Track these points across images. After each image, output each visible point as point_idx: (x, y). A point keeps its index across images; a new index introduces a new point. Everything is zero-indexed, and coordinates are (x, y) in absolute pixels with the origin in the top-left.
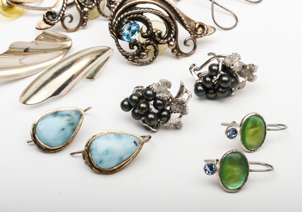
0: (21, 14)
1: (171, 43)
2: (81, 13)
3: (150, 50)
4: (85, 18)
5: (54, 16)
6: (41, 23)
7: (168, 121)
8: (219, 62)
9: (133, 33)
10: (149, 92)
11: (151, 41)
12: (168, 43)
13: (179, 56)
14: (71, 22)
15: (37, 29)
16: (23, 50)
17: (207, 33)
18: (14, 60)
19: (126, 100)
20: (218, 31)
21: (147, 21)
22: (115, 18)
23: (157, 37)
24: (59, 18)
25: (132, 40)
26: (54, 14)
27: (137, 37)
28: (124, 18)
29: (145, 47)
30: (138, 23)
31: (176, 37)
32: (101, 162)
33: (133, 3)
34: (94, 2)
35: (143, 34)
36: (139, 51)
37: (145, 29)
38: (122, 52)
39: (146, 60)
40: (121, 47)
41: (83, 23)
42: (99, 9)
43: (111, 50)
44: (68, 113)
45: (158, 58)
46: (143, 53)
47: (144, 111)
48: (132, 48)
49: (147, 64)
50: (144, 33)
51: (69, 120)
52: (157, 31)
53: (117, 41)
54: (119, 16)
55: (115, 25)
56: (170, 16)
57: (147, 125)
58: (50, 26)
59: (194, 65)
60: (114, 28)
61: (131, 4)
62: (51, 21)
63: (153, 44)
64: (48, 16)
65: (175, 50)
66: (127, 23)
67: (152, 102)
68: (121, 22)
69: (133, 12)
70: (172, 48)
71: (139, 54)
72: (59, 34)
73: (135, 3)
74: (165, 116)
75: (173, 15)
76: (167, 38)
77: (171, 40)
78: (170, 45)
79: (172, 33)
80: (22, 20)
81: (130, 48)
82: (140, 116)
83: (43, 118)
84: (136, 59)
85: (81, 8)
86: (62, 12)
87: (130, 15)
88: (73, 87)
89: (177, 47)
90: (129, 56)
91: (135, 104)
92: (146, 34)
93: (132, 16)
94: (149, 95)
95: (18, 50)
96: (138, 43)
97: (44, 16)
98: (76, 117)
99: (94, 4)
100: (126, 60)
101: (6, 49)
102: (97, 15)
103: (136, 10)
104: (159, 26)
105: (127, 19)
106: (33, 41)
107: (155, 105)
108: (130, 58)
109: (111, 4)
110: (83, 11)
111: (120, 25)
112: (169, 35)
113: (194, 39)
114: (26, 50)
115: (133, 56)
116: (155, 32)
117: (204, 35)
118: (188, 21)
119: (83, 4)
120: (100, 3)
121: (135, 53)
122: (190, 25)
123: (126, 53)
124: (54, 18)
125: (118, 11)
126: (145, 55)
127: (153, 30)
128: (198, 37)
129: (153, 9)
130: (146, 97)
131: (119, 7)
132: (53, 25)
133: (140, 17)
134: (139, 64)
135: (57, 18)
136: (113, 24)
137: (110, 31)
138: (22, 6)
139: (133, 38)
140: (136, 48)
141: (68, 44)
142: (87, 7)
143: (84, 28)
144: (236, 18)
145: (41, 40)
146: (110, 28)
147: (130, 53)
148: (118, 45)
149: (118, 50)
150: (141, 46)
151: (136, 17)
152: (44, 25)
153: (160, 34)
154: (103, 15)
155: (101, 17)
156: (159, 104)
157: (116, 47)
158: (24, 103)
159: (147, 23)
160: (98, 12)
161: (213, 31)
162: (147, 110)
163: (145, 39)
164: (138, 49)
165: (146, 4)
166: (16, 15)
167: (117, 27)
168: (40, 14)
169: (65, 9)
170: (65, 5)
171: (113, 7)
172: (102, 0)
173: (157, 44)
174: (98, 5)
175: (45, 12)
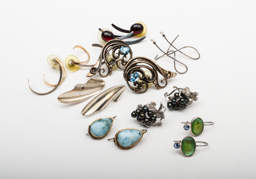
0: (78, 69)
1: (155, 82)
2: (108, 68)
3: (144, 86)
4: (111, 70)
6: (89, 74)
7: (155, 122)
8: (179, 92)
9: (136, 78)
10: (145, 108)
11: (145, 81)
12: (153, 82)
13: (159, 88)
14: (103, 72)
15: (87, 76)
16: (81, 88)
17: (172, 76)
18: (77, 93)
19: (134, 112)
20: (178, 74)
22: (127, 71)
23: (147, 79)
24: (98, 71)
25: (135, 82)
26: (95, 69)
27: (137, 80)
28: (131, 70)
29: (142, 84)
30: (138, 73)
31: (157, 79)
32: (123, 144)
34: (115, 62)
37: (141, 75)
38: (130, 87)
39: (142, 91)
40: (130, 85)
41: (110, 73)
42: (117, 65)
43: (125, 86)
44: (106, 120)
45: (148, 89)
46: (141, 88)
47: (143, 118)
49: (143, 93)
50: (141, 78)
51: (106, 123)
52: (147, 77)
53: (128, 82)
54: (128, 69)
56: (154, 69)
57: (145, 124)
58: (94, 75)
59: (167, 93)
60: (126, 76)
61: (134, 63)
63: (146, 83)
64: (92, 70)
65: (157, 86)
66: (132, 73)
67: (147, 113)
68: (130, 72)
70: (155, 84)
71: (139, 88)
72: (98, 79)
73: (136, 63)
74: (153, 120)
75: (155, 68)
76: (152, 79)
77: (155, 80)
78: (154, 83)
79: (155, 77)
80: (79, 71)
81: (134, 85)
82: (141, 120)
83: (94, 123)
84: (138, 91)
85: (109, 65)
86: (99, 68)
87: (134, 69)
88: (107, 106)
89: (158, 84)
90: (134, 89)
91: (138, 114)
92: (142, 78)
93: (135, 69)
94: (145, 110)
95: (79, 88)
96: (138, 83)
97: (90, 70)
98: (110, 122)
99: (115, 63)
100: (132, 91)
101: (73, 88)
102: (116, 68)
103: (137, 66)
104: (148, 74)
106: (86, 83)
107: (149, 115)
109: (124, 63)
111: (129, 74)
112: (153, 78)
113: (166, 79)
114: (83, 88)
115: (136, 89)
116: (146, 77)
117: (171, 77)
118: (163, 71)
119: (110, 63)
120: (118, 62)
122: (163, 73)
123: (132, 88)
124: (95, 71)
125: (128, 67)
126: (142, 89)
127: (145, 76)
128: (168, 79)
129: (145, 66)
130: (144, 111)
131: (128, 65)
132: (95, 74)
133: (139, 70)
134: (139, 93)
135: (97, 71)
136: (125, 74)
137: (124, 77)
138: (79, 65)
139: (136, 80)
140: (137, 85)
141: (103, 84)
142: (112, 65)
143: (110, 75)
144: (187, 68)
145: (90, 83)
146: (124, 76)
148: (128, 84)
149: (128, 87)
151: (137, 70)
152: (91, 75)
153: (149, 78)
154: (120, 68)
155: (118, 69)
156: (150, 114)
157: (127, 85)
158: (84, 115)
159: (142, 72)
160: (117, 67)
161: (175, 75)
162: (144, 117)
163: (142, 81)
164: (138, 85)
165: (142, 63)
166: (76, 70)
167: (128, 75)
168: (88, 69)
169: (101, 66)
170: (100, 64)
171: (124, 64)
172: (119, 61)
173: (148, 83)
174: (117, 63)
175: (91, 68)
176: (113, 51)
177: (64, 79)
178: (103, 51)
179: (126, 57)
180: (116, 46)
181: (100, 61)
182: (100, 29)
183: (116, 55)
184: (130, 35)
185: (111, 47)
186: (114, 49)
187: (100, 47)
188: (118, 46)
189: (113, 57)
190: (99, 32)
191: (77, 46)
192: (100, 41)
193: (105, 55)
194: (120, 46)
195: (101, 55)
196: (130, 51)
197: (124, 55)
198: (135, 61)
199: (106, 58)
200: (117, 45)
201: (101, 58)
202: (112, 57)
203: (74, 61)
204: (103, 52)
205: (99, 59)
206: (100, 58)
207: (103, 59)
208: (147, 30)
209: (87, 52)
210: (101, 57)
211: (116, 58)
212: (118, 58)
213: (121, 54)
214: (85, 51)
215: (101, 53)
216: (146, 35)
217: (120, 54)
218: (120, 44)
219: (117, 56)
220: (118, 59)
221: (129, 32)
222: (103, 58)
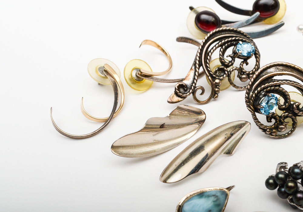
0: (150, 87)
2: (212, 84)
3: (289, 122)
4: (217, 89)
5: (186, 89)
6: (173, 97)
9: (271, 106)
10: (297, 170)
11: (289, 113)
14: (202, 94)
15: (169, 102)
16: (159, 126)
18: (149, 137)
19: (271, 177)
21: (285, 93)
22: (252, 91)
23: (295, 110)
24: (191, 91)
25: (271, 114)
26: (186, 87)
27: (275, 110)
28: (261, 91)
29: (284, 120)
30: (277, 95)
33: (270, 75)
34: (225, 73)
35: (280, 106)
36: (277, 124)
37: (282, 101)
38: (260, 126)
39: (284, 133)
40: (258, 120)
41: (214, 95)
42: (230, 80)
43: (249, 123)
44: (214, 193)
45: (297, 130)
46: (281, 126)
47: (292, 190)
48: (269, 121)
49: (285, 136)
50: (282, 106)
51: (214, 202)
52: (295, 103)
53: (254, 115)
54: (256, 88)
55: (252, 98)
57: (295, 204)
58: (182, 99)
60: (251, 101)
61: (268, 76)
62: (183, 94)
63: (292, 116)
64: (180, 89)
66: (265, 95)
67: (300, 181)
68: (258, 95)
69: (270, 85)
71: (277, 127)
72: (191, 107)
73: (273, 75)
80: (151, 93)
81: (268, 121)
82: (286, 195)
83: (188, 199)
84: (275, 132)
85: (212, 80)
86: (194, 85)
87: (268, 87)
88: (212, 163)
90: (267, 130)
91: (281, 183)
92: (284, 106)
93: (269, 88)
94: (297, 174)
96: (276, 116)
97: (176, 89)
98: (222, 198)
99: (225, 76)
100: (264, 133)
101: (142, 126)
102: (228, 86)
103: (273, 82)
105: (264, 92)
106: (167, 116)
108: (268, 131)
109: (242, 75)
110: (214, 83)
111: (257, 98)
114: (162, 126)
115: (271, 129)
116: (293, 104)
119: (214, 76)
120: (231, 74)
121: (273, 126)
123: (263, 126)
124: (186, 91)
125: (255, 84)
126: (284, 128)
127: (290, 102)
129: (291, 81)
130: (294, 175)
131: (255, 80)
132: (184, 98)
133: (278, 89)
134: (277, 138)
135: (188, 90)
136: (250, 97)
137: (247, 104)
138: (152, 79)
139: (271, 111)
140: (273, 121)
141: (202, 117)
142: (219, 79)
143: (215, 100)
145: (175, 115)
146: (246, 102)
147: (268, 127)
148: (255, 119)
149: (255, 124)
150: (279, 119)
151: (273, 89)
152: (176, 99)
153: (298, 106)
154: (234, 86)
155: (232, 87)
157: (253, 120)
158: (165, 181)
159: (285, 95)
160: (229, 83)
162: (295, 189)
163: (283, 112)
164: (276, 122)
165: (283, 76)
166: (146, 88)
167: (254, 100)
168: (171, 87)
169: (197, 81)
170: (196, 78)
171: (244, 78)
172: (233, 71)
173: (295, 117)
174: (229, 76)
175: (177, 84)
176: (220, 51)
177: (121, 106)
178: (202, 50)
179: (247, 64)
180: (228, 42)
181: (196, 71)
182: (191, 8)
183: (228, 59)
184: (253, 20)
185: (218, 43)
186: (224, 47)
187: (191, 43)
188: (231, 41)
189: (222, 62)
190: (190, 13)
191: (147, 40)
192: (193, 31)
193: (206, 58)
194: (235, 40)
195: (198, 59)
196: (256, 51)
197: (243, 60)
198: (269, 70)
199: (208, 65)
200: (230, 39)
201: (197, 66)
202: (220, 64)
203: (142, 71)
204: (201, 54)
205: (193, 67)
206: (195, 64)
207: (201, 67)
208: (285, 10)
209: (166, 54)
210: (197, 62)
211: (228, 66)
212: (232, 64)
213: (238, 57)
214: (163, 51)
215: (197, 55)
216: (284, 20)
217: (235, 58)
218: (236, 37)
219: (230, 62)
220: (231, 67)
221: (250, 13)
222: (201, 65)
